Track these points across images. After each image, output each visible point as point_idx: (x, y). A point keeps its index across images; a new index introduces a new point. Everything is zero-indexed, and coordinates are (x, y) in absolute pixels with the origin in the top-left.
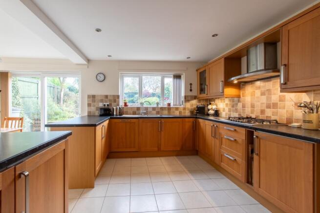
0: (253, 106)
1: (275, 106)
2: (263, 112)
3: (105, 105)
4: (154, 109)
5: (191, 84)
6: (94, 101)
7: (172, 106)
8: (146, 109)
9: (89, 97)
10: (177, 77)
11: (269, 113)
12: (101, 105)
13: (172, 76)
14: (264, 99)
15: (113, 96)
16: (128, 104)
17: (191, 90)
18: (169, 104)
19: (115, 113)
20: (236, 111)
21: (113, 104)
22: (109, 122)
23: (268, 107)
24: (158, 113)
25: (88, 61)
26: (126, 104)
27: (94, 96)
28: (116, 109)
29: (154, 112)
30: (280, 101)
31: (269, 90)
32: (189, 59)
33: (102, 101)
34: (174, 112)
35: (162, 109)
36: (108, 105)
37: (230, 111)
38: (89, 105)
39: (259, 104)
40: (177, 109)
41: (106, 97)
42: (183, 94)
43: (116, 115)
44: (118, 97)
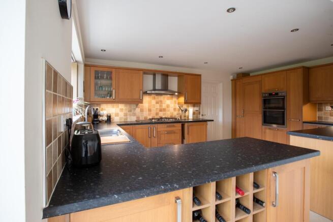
0: (150, 110)
1: (164, 110)
2: (157, 114)
11: (161, 115)
14: (158, 106)
20: (134, 114)
23: (161, 110)
30: (167, 107)
31: (161, 101)
37: (126, 115)
39: (155, 109)
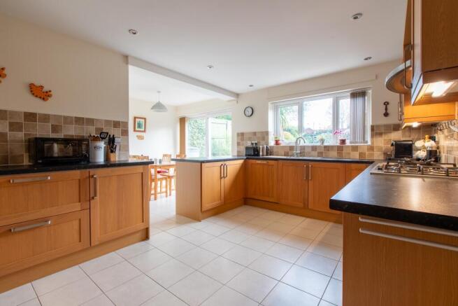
3: (252, 144)
4: (314, 148)
5: (386, 104)
6: (242, 140)
7: (348, 143)
8: (303, 148)
9: (238, 134)
10: (358, 94)
12: (249, 144)
13: (349, 94)
15: (262, 132)
16: (280, 142)
17: (386, 114)
18: (343, 142)
19: (261, 154)
21: (262, 142)
22: (245, 162)
24: (320, 154)
25: (237, 95)
26: (277, 142)
27: (242, 134)
28: (263, 148)
29: (315, 153)
32: (369, 61)
33: (250, 139)
34: (349, 154)
35: (328, 148)
36: (256, 144)
38: (238, 144)
40: (355, 148)
41: (255, 134)
42: (369, 123)
43: (263, 155)
44: (267, 133)
